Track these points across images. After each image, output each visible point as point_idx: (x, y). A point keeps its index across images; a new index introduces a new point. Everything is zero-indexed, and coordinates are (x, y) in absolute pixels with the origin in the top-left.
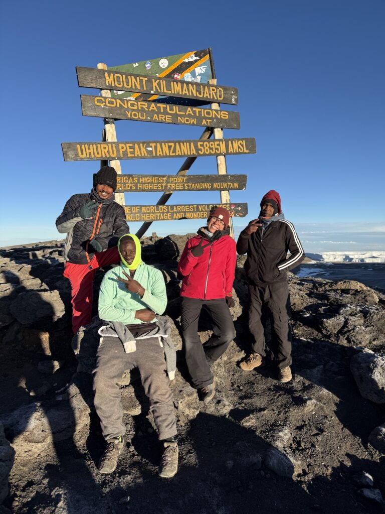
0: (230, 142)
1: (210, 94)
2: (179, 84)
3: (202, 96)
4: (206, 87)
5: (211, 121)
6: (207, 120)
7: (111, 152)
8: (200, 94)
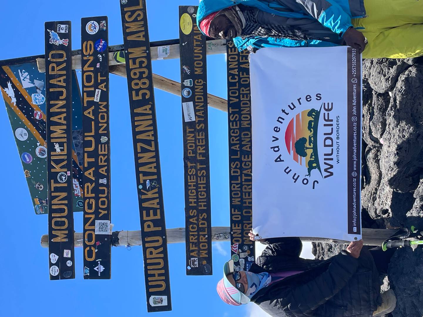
0: (129, 38)
1: (61, 76)
2: (52, 128)
3: (64, 90)
4: (52, 82)
5: (99, 74)
6: (99, 81)
7: (156, 244)
8: (61, 93)
